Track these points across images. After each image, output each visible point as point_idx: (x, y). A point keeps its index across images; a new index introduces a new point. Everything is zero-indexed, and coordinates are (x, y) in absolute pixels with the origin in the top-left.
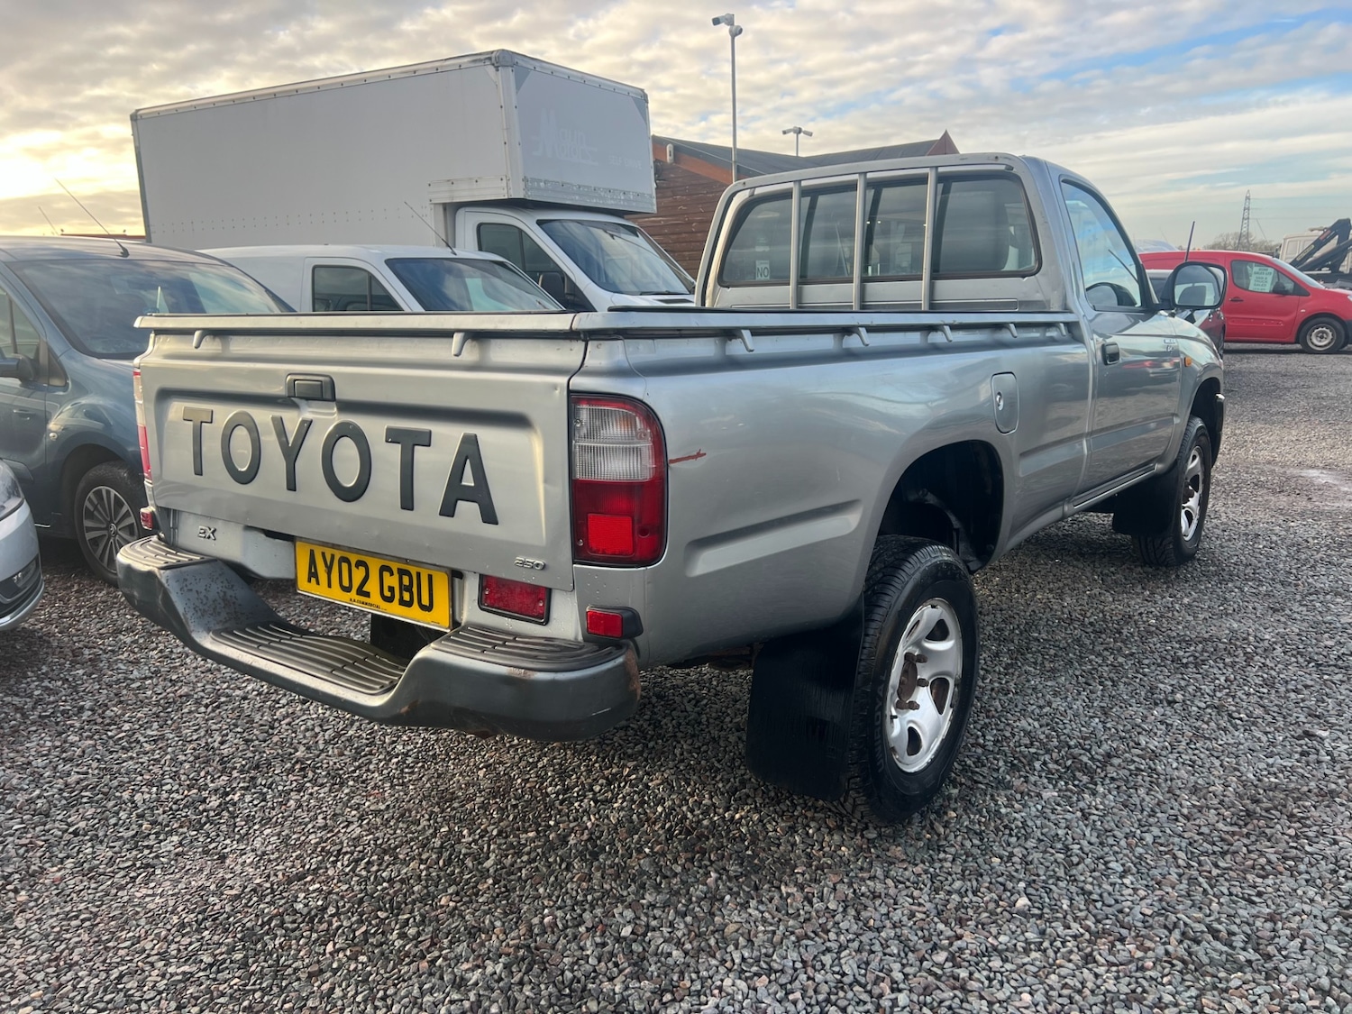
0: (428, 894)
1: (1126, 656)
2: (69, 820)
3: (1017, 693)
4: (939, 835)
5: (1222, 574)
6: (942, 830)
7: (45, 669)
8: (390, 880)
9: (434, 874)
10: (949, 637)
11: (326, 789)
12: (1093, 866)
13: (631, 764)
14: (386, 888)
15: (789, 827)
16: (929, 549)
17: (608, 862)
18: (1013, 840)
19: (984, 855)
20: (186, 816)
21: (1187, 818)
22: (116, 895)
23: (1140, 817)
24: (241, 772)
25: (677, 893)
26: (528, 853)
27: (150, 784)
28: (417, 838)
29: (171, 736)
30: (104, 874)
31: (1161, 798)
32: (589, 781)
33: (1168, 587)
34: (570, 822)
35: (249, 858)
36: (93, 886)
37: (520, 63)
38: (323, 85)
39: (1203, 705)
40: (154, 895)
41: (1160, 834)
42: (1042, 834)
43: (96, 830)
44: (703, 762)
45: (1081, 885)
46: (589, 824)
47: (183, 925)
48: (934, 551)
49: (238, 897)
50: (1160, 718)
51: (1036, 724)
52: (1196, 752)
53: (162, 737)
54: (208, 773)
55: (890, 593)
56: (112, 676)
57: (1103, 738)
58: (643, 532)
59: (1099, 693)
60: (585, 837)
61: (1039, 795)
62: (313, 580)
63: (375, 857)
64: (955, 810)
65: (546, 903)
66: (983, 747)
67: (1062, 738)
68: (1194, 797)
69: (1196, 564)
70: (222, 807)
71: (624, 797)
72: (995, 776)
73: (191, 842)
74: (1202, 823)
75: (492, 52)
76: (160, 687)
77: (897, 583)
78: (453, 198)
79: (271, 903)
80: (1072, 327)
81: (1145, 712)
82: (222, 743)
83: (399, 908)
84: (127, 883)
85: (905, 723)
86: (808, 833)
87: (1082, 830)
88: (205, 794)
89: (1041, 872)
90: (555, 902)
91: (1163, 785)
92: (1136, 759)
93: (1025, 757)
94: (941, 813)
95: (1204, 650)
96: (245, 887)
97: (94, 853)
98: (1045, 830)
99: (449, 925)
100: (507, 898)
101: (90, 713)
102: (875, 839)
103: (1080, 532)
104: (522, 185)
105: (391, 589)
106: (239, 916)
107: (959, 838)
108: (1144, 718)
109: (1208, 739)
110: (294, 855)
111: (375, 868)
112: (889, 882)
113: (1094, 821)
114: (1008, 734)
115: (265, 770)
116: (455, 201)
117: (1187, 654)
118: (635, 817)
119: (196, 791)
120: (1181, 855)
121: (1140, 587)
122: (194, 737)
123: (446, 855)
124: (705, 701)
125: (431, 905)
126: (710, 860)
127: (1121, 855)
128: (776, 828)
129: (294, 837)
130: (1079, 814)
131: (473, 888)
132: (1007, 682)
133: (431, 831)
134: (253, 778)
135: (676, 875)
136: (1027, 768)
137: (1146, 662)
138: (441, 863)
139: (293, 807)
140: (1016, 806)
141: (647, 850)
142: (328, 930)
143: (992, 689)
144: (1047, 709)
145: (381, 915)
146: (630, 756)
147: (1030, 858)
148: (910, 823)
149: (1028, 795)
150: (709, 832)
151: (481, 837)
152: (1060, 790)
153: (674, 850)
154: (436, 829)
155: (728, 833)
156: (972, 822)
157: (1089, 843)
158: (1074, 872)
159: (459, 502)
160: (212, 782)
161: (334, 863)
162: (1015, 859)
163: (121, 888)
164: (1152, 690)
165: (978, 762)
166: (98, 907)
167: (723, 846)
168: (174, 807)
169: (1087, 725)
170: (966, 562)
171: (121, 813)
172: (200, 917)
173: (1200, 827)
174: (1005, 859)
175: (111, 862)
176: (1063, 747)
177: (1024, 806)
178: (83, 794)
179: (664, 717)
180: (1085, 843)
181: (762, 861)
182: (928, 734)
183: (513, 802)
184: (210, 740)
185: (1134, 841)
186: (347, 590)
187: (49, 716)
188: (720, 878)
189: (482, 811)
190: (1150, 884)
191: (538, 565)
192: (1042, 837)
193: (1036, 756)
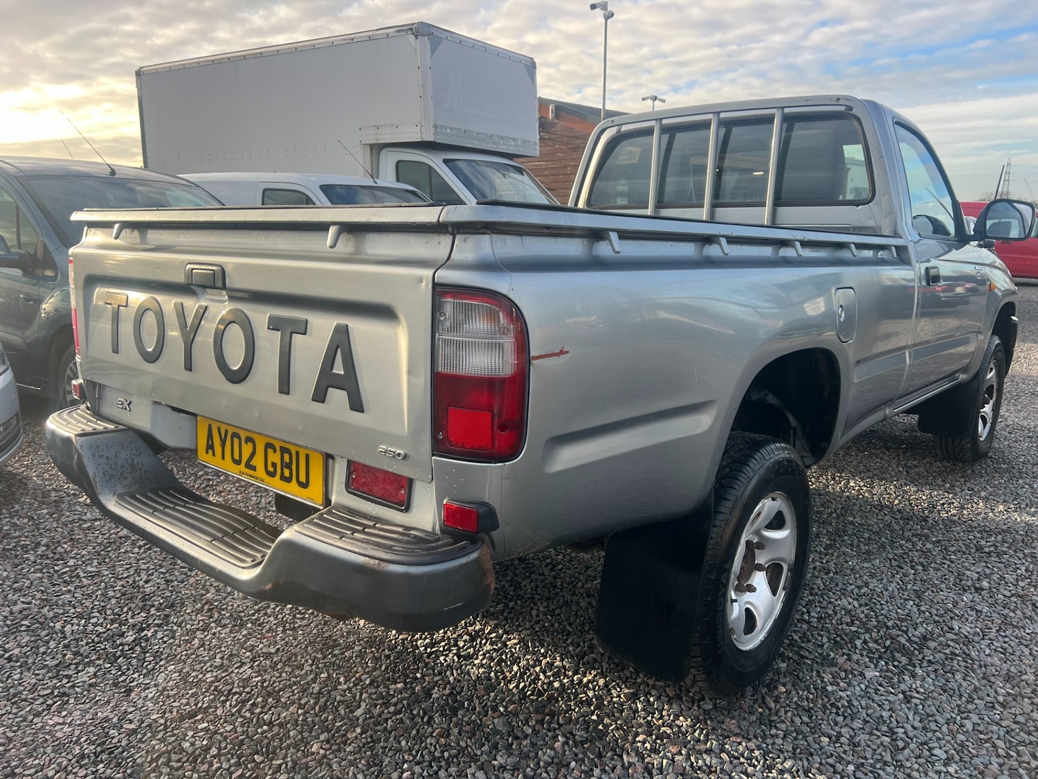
0: (302, 740)
1: (934, 543)
2: (7, 646)
3: (836, 572)
4: (770, 710)
5: (1012, 471)
6: (772, 705)
7: (17, 507)
8: (270, 724)
9: (310, 719)
10: (786, 526)
11: (228, 630)
12: (918, 752)
13: (492, 623)
14: (266, 731)
15: (632, 694)
16: (773, 446)
17: (466, 719)
18: (840, 719)
19: (813, 733)
20: (105, 649)
21: (1003, 705)
22: (32, 721)
23: (959, 702)
24: (158, 610)
25: (527, 757)
26: (395, 705)
27: (80, 616)
28: (299, 682)
29: (106, 573)
30: (25, 700)
31: (977, 684)
32: (455, 636)
33: (965, 481)
34: (435, 675)
35: (151, 693)
36: (14, 711)
37: (435, 33)
38: (282, 50)
39: (1008, 594)
40: (64, 723)
41: (979, 722)
42: (868, 715)
43: (27, 657)
44: (556, 625)
45: (908, 771)
46: (451, 679)
47: (83, 756)
48: (778, 449)
49: (134, 732)
50: (970, 604)
51: (856, 603)
52: (1007, 639)
53: (99, 574)
54: (130, 609)
55: (736, 487)
56: (68, 516)
57: (918, 621)
58: (503, 427)
59: (912, 576)
60: (447, 691)
61: (862, 674)
62: (210, 451)
63: (260, 699)
64: (784, 685)
65: (406, 757)
66: (808, 622)
67: (881, 618)
68: (1008, 685)
69: (989, 461)
70: (137, 642)
71: (484, 654)
72: (820, 652)
73: (105, 674)
74: (1017, 712)
75: (413, 24)
76: (106, 528)
77: (743, 478)
78: (378, 140)
79: (162, 740)
80: (901, 250)
81: (955, 597)
82: (146, 582)
83: (274, 753)
84: (43, 710)
85: (743, 604)
86: (649, 700)
87: (905, 714)
88: (124, 628)
89: (869, 756)
90: (415, 757)
91: (978, 671)
92: (951, 643)
93: (847, 635)
94: (772, 686)
95: (1004, 541)
96: (143, 722)
97: (21, 679)
98: (870, 711)
99: (316, 774)
100: (372, 749)
101: (44, 548)
102: (711, 710)
103: (884, 429)
104: (432, 130)
105: (274, 465)
106: (132, 751)
107: (789, 714)
108: (955, 604)
109: (1017, 627)
110: (190, 692)
111: (258, 710)
112: (724, 756)
113: (916, 705)
114: (830, 612)
115: (179, 608)
116: (380, 142)
117: (989, 544)
118: (492, 674)
119: (116, 625)
120: (1000, 743)
121: (940, 480)
122: (125, 575)
123: (322, 700)
124: (560, 566)
125: (303, 751)
126: (558, 723)
127: (944, 742)
128: (619, 694)
129: (193, 674)
130: (901, 696)
131: (343, 736)
132: (827, 562)
133: (312, 676)
134: (167, 616)
135: (526, 736)
136: (849, 646)
137: (953, 549)
138: (317, 708)
139: (196, 646)
140: (842, 684)
141: (502, 709)
142: (208, 770)
143: (815, 568)
144: (865, 590)
145: (258, 758)
146: (492, 614)
147: (857, 739)
148: (743, 696)
149: (852, 673)
150: (559, 695)
151: (355, 685)
152: (881, 670)
153: (526, 711)
154: (316, 675)
155: (576, 697)
156: (800, 697)
157: (913, 727)
158: (900, 757)
159: (330, 389)
160: (132, 617)
161: (225, 702)
162: (843, 740)
163: (38, 715)
164: (960, 576)
165: (804, 637)
166: (14, 732)
167: (571, 710)
168: (97, 639)
169: (903, 607)
170: (802, 457)
171: (52, 642)
172: (99, 749)
173: (1016, 715)
174: (834, 739)
175: (34, 688)
176: (882, 628)
177: (849, 684)
178: (22, 623)
179: (524, 579)
180: (909, 727)
181: (606, 726)
182: (763, 615)
183: (387, 652)
184: (137, 579)
185: (955, 727)
186: (238, 462)
187: (11, 550)
188: (567, 743)
189: (359, 660)
190: (974, 774)
191: (399, 455)
192: (868, 719)
193: (856, 635)
